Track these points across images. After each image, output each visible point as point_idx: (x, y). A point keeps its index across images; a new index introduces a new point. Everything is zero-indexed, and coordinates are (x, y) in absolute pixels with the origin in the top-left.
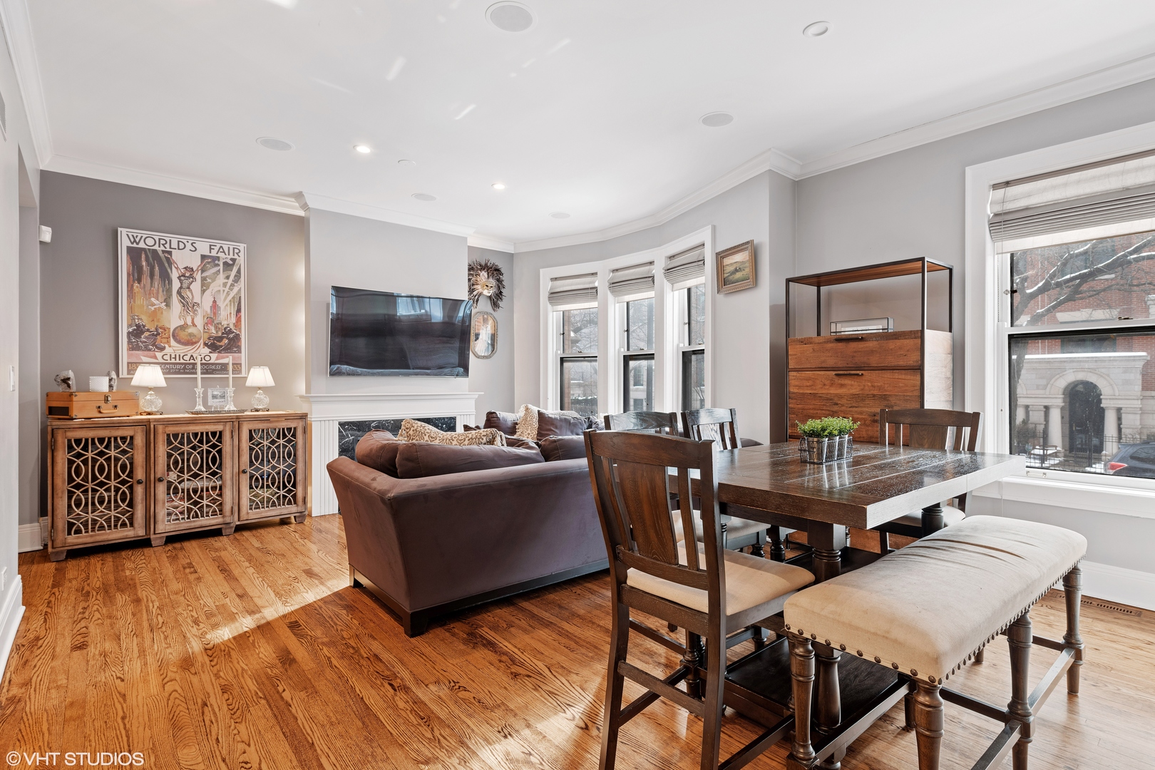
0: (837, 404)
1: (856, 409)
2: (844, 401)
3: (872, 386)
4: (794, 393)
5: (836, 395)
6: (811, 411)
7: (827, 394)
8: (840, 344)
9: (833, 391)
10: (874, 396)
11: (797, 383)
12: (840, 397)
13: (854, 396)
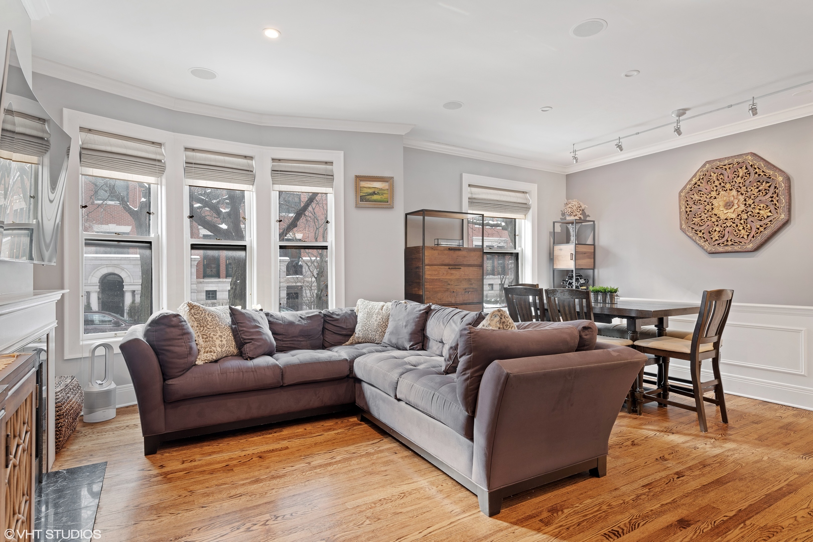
0: (449, 284)
1: (458, 287)
2: (452, 283)
3: (465, 274)
4: (428, 279)
5: (449, 279)
6: (437, 289)
7: (445, 279)
8: (451, 252)
9: (448, 277)
10: (466, 279)
11: (430, 273)
12: (451, 280)
13: (458, 280)
